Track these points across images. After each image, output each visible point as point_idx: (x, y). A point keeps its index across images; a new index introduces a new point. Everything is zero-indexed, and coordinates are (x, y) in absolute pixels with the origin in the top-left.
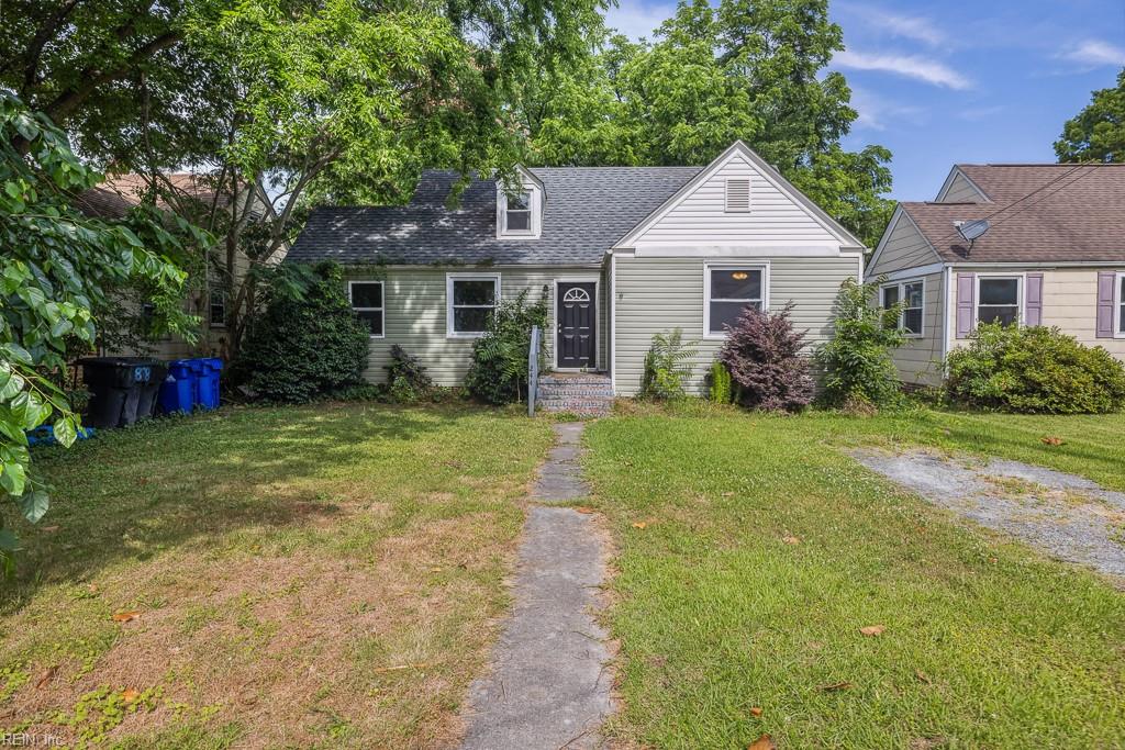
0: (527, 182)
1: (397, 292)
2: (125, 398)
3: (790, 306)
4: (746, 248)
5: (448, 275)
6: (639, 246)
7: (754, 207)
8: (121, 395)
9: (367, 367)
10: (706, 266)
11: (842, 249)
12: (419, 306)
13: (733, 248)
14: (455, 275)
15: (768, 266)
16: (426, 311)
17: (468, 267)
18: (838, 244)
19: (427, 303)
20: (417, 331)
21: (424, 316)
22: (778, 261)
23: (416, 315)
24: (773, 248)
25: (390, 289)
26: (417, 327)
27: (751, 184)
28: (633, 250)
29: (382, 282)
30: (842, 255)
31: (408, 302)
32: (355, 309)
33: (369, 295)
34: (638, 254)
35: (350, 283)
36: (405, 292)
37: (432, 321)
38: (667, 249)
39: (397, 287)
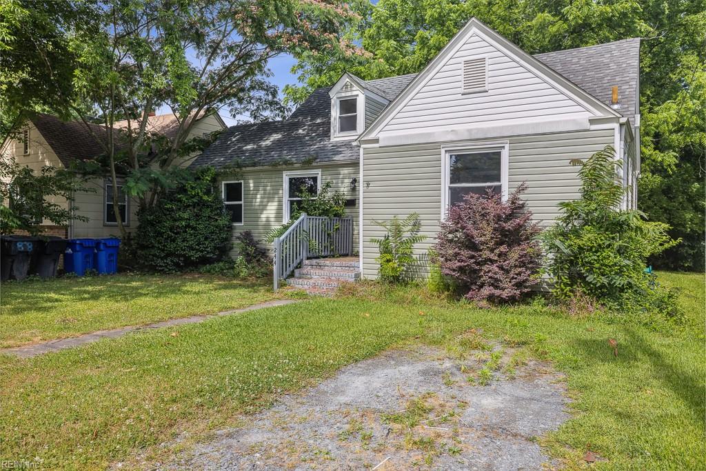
0: (354, 89)
1: (252, 189)
2: (13, 262)
3: (521, 189)
4: (482, 129)
5: (285, 173)
6: (381, 136)
7: (491, 86)
8: (10, 260)
9: (232, 248)
10: (443, 151)
11: (592, 121)
12: (265, 200)
13: (469, 131)
14: (289, 173)
15: (507, 146)
16: (270, 204)
17: (296, 166)
18: (588, 115)
19: (270, 197)
20: (264, 219)
21: (268, 208)
22: (517, 140)
23: (263, 207)
24: (513, 127)
25: (247, 186)
26: (264, 216)
27: (488, 62)
28: (377, 141)
29: (242, 181)
30: (594, 127)
31: (259, 196)
32: (226, 203)
33: (234, 192)
34: (381, 144)
35: (223, 182)
36: (256, 188)
37: (274, 212)
38: (406, 137)
39: (252, 185)
